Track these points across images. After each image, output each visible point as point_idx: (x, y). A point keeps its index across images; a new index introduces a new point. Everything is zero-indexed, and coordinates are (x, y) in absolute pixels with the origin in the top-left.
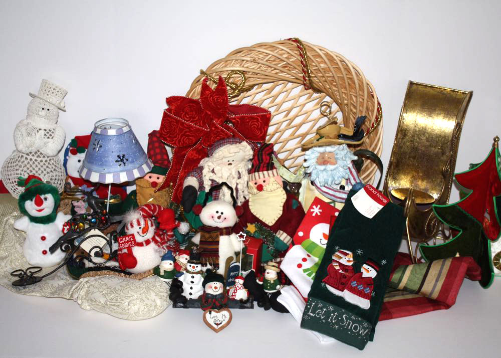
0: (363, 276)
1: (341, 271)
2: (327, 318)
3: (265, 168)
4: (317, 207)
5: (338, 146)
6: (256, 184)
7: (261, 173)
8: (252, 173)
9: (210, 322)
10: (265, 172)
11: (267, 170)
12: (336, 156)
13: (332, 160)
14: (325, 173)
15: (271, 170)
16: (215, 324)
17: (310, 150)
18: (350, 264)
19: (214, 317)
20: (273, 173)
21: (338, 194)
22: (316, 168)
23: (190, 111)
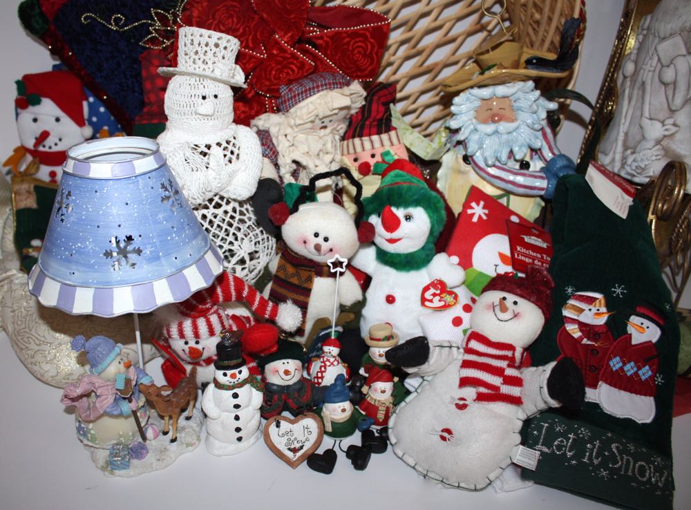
0: (634, 342)
1: (585, 341)
2: (579, 455)
3: (374, 130)
4: (478, 204)
5: (522, 84)
6: (356, 160)
7: (365, 139)
8: (348, 139)
9: (279, 446)
10: (375, 138)
11: (379, 133)
12: (516, 105)
13: (507, 113)
14: (494, 138)
15: (385, 133)
16: (289, 449)
17: (461, 94)
18: (602, 321)
19: (287, 433)
20: (390, 139)
21: (520, 179)
22: (476, 130)
23: (228, 18)
